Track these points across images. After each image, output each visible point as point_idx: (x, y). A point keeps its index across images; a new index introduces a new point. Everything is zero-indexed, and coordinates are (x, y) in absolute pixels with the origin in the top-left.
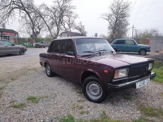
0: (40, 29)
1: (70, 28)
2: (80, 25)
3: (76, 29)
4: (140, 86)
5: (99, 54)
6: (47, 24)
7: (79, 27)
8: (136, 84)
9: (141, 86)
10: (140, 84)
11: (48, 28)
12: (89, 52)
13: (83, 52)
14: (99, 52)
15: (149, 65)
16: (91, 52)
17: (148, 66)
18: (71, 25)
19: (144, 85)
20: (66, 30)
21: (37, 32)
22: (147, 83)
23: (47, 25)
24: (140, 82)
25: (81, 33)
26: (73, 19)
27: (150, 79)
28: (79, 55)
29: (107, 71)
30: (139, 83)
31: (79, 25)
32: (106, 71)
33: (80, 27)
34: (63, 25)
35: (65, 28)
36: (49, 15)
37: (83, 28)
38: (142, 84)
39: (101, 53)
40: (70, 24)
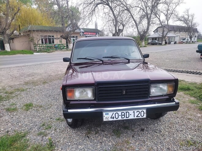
0: (124, 26)
1: (167, 20)
2: (187, 14)
3: (179, 21)
4: (113, 118)
6: (133, 18)
7: (183, 17)
8: (104, 113)
9: (115, 119)
10: (114, 116)
11: (134, 24)
12: (85, 59)
18: (169, 16)
19: (125, 118)
20: (161, 23)
21: (119, 30)
22: (137, 117)
23: (134, 20)
24: (115, 113)
25: (187, 26)
26: (174, 7)
27: (144, 110)
30: (110, 113)
31: (184, 14)
33: (186, 17)
34: (157, 17)
35: (160, 21)
36: (139, 6)
37: (190, 18)
38: (120, 117)
40: (168, 14)
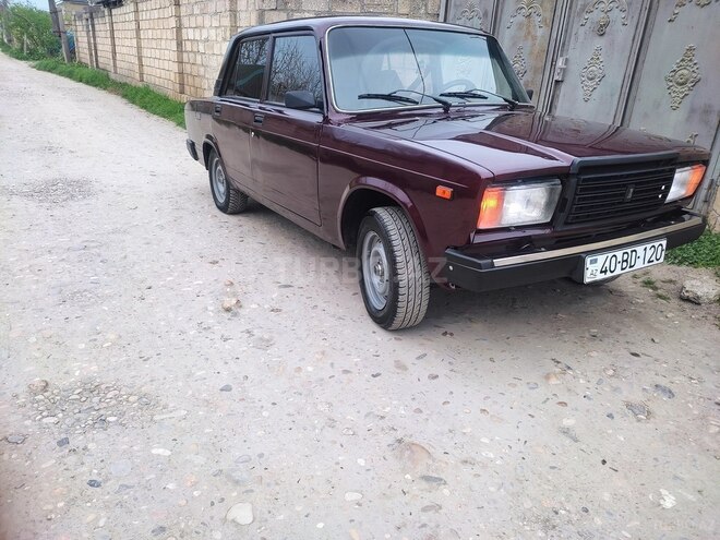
4: (605, 272)
5: (441, 110)
8: (588, 260)
9: (609, 275)
10: (607, 264)
12: (389, 97)
13: (361, 97)
14: (439, 101)
15: (677, 176)
16: (400, 99)
17: (669, 181)
19: (628, 270)
22: (649, 262)
24: (610, 255)
27: (664, 243)
28: (338, 112)
29: (449, 191)
30: (601, 258)
32: (444, 192)
38: (619, 266)
39: (450, 106)
